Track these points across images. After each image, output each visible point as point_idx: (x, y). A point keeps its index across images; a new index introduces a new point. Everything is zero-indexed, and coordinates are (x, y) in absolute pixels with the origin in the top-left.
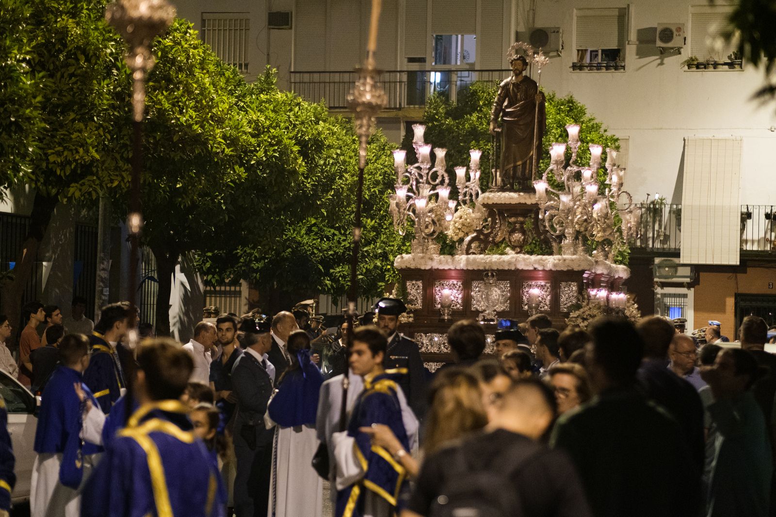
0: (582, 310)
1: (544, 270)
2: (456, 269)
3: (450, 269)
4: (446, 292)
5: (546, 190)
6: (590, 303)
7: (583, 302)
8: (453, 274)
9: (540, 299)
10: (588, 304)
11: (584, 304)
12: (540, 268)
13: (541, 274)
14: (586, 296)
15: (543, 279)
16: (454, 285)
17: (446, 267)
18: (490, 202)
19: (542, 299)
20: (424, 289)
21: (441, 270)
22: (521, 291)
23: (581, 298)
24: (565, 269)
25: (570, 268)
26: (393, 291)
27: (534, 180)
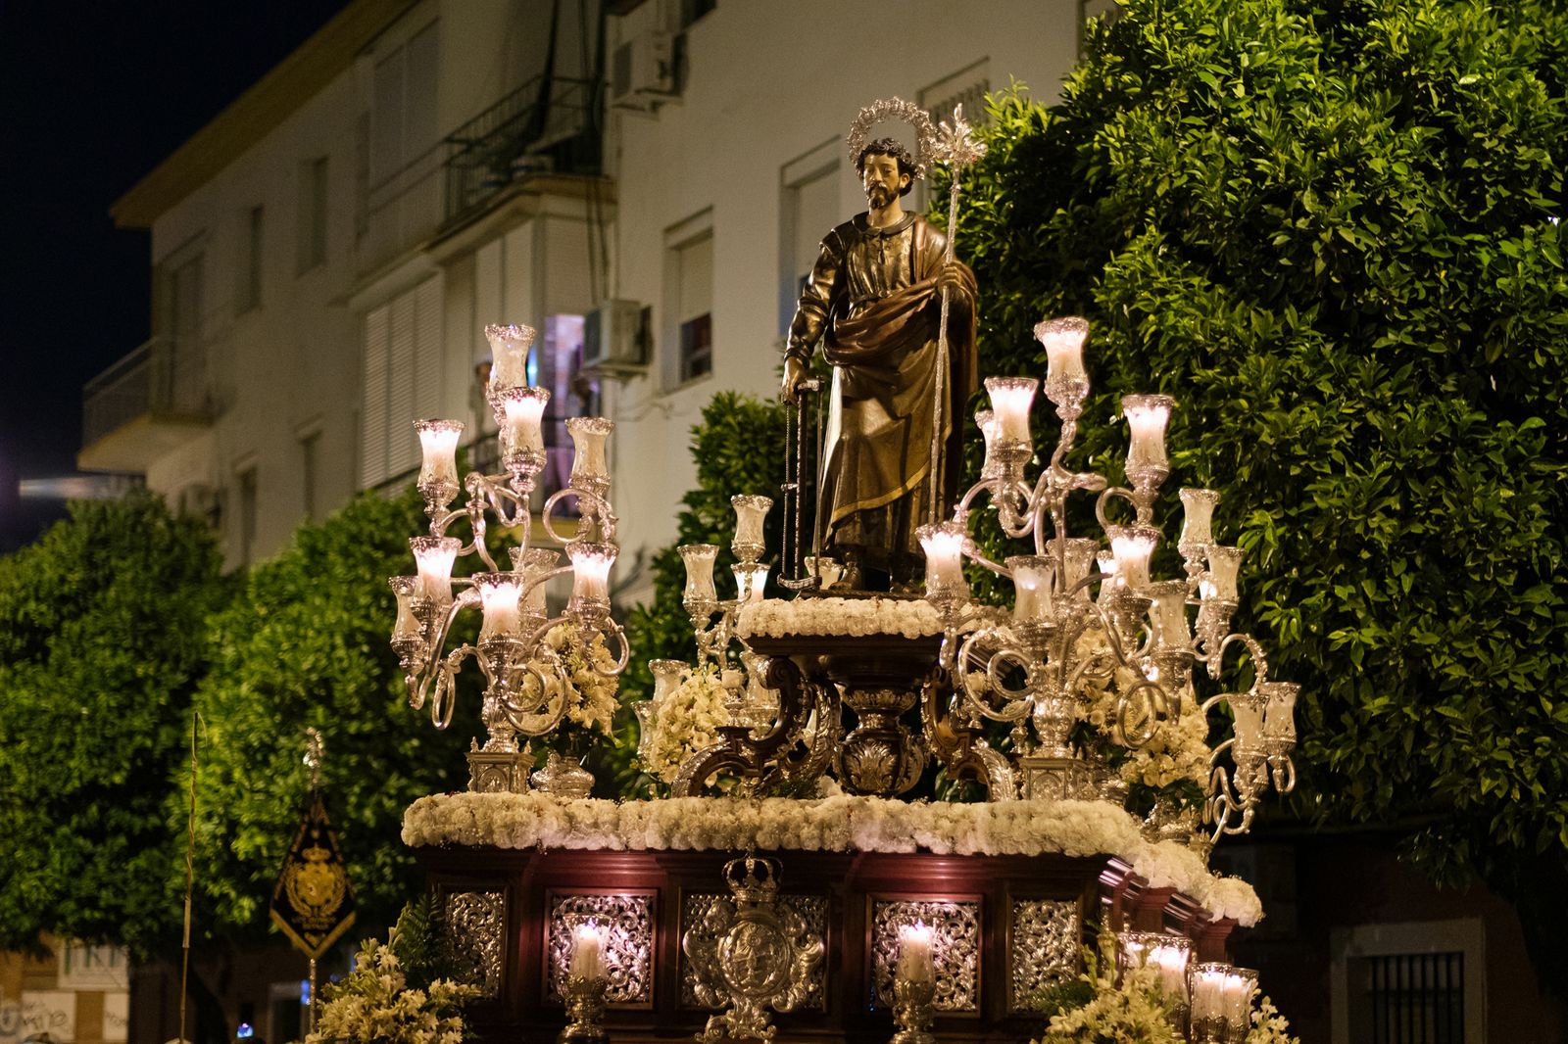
0: (1093, 1007)
1: (952, 856)
2: (627, 850)
3: (606, 851)
4: (588, 934)
5: (966, 558)
6: (1126, 982)
7: (1100, 975)
8: (625, 868)
9: (938, 963)
10: (1118, 984)
11: (1105, 984)
12: (940, 848)
13: (942, 871)
14: (1111, 955)
15: (952, 888)
16: (621, 909)
17: (593, 844)
18: (777, 632)
19: (947, 965)
20: (511, 922)
21: (573, 852)
22: (869, 936)
23: (1094, 960)
24: (1034, 851)
25: (1049, 848)
26: (392, 930)
27: (920, 524)
